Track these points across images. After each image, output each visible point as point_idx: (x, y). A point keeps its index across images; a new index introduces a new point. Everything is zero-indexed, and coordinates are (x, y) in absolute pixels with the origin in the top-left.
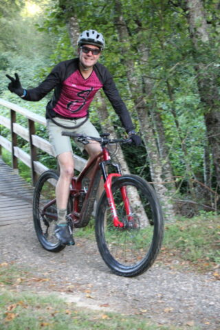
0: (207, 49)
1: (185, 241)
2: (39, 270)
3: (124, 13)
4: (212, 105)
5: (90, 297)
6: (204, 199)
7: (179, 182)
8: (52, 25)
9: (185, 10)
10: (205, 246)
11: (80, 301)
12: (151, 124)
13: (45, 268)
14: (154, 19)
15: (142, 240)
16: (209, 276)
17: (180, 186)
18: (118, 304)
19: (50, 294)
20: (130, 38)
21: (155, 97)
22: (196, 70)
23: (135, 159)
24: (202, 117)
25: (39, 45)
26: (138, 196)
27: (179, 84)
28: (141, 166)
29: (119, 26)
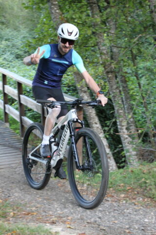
1: (147, 181)
2: (28, 205)
5: (70, 228)
7: (141, 134)
8: (36, 4)
11: (62, 230)
12: (118, 85)
13: (32, 204)
15: (111, 181)
17: (142, 136)
19: (37, 225)
20: (101, 14)
21: (122, 63)
23: (104, 114)
25: (24, 19)
26: (108, 144)
27: (141, 52)
28: (110, 120)
29: (92, 4)
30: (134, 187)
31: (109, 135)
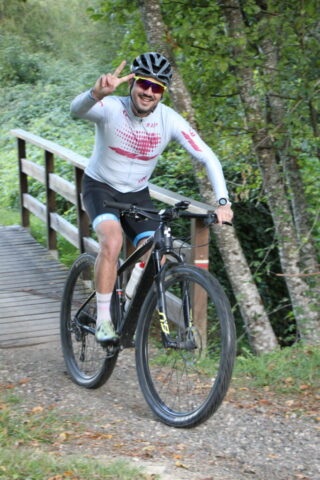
2: (96, 419)
5: (181, 466)
8: (116, 9)
11: (166, 472)
12: (281, 175)
13: (104, 417)
15: (266, 371)
19: (113, 460)
20: (248, 30)
21: (290, 130)
23: (252, 234)
25: (90, 41)
26: (259, 297)
28: (265, 246)
29: (229, 10)
30: (314, 386)
31: (261, 277)
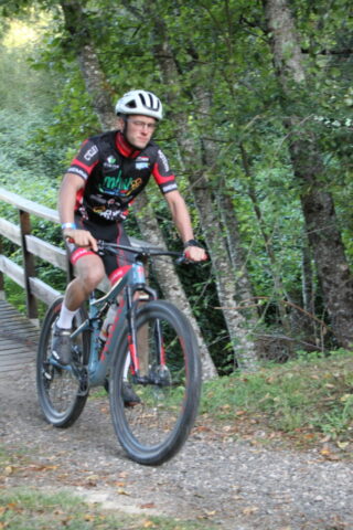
0: (302, 93)
1: (275, 399)
2: (41, 452)
3: (169, 38)
4: (313, 182)
5: (123, 493)
6: (303, 333)
7: (263, 306)
8: (55, 59)
9: (266, 33)
10: (306, 408)
11: (108, 499)
12: (216, 213)
13: (50, 450)
14: (217, 47)
15: (206, 399)
16: (314, 455)
17: (265, 312)
18: (169, 503)
19: (58, 491)
20: (181, 77)
21: (223, 171)
22: (287, 126)
23: (191, 271)
24: (297, 202)
25: (34, 91)
26: (199, 329)
27: (258, 150)
28: (203, 281)
29: (162, 59)
30: (249, 412)
31: (202, 310)
